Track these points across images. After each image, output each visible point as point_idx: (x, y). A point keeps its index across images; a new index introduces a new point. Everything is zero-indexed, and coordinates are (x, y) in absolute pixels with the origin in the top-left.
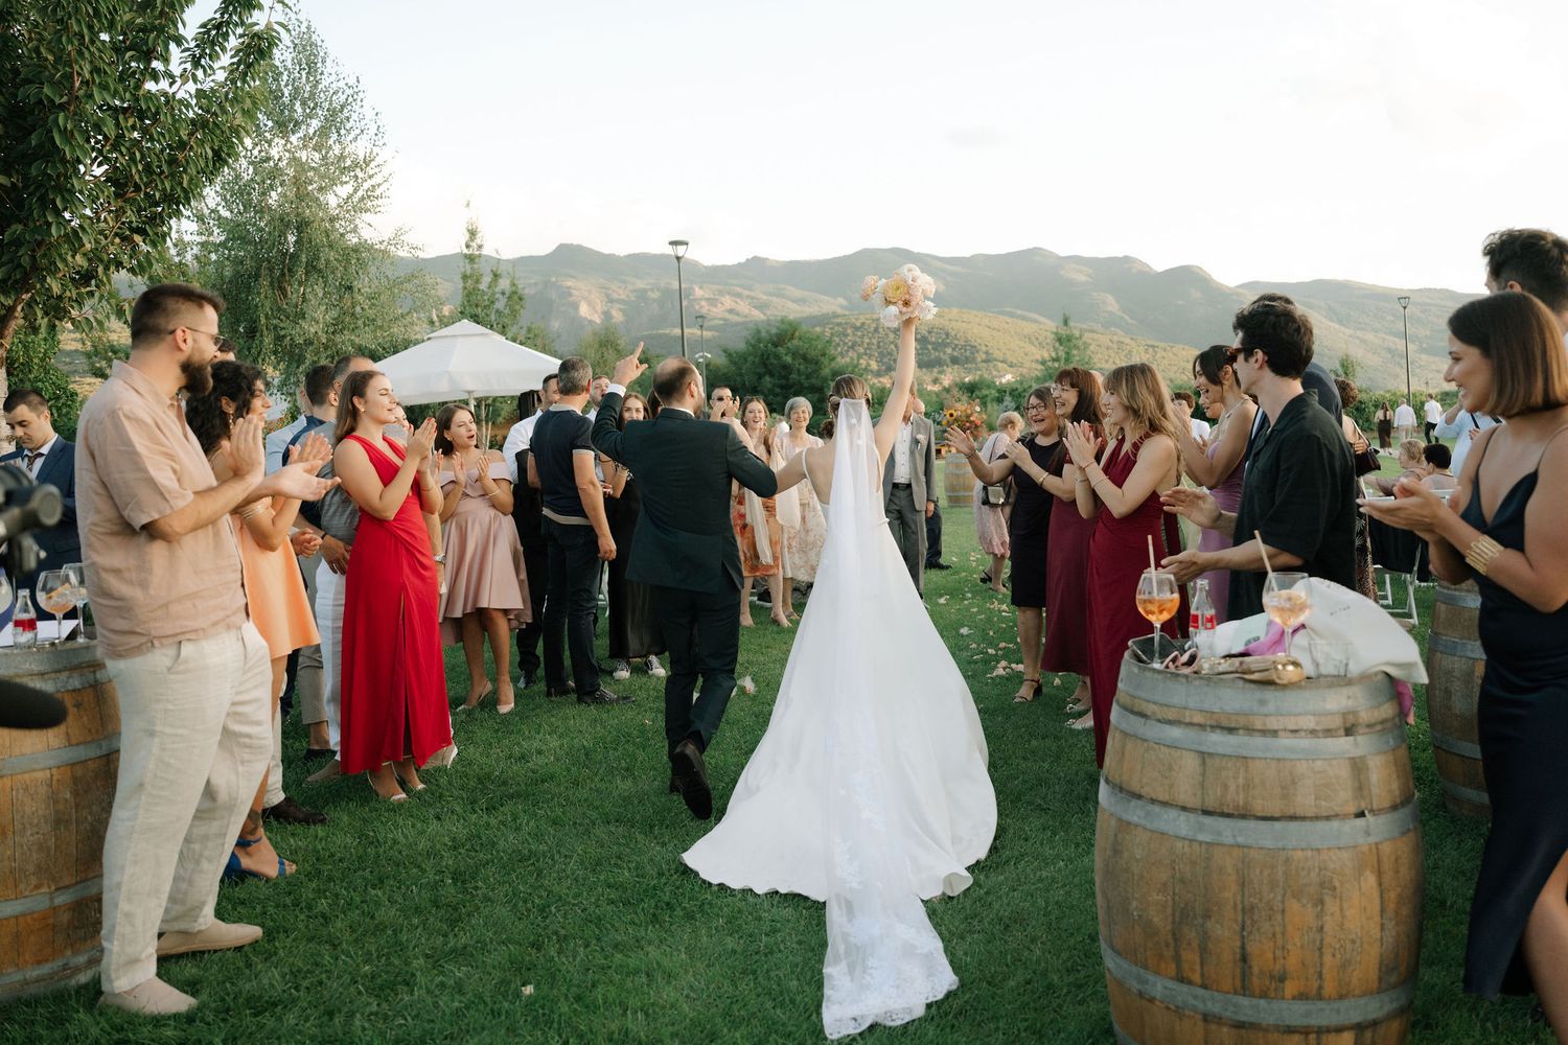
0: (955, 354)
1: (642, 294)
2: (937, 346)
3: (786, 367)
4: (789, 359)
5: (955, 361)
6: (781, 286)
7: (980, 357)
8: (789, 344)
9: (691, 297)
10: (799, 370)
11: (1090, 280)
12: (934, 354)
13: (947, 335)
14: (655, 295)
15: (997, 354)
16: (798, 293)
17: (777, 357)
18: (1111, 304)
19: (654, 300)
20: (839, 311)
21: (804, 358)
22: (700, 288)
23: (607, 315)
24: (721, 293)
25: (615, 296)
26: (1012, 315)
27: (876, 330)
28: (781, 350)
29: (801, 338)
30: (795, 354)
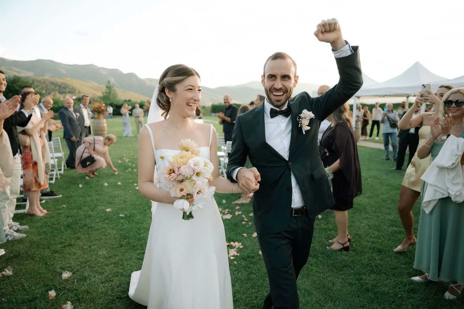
0: (70, 90)
3: (16, 91)
4: (18, 88)
5: (69, 92)
6: (11, 67)
7: (77, 92)
8: (18, 84)
11: (107, 74)
12: (63, 90)
13: (67, 85)
15: (82, 91)
16: (18, 70)
17: (13, 87)
18: (113, 80)
20: (32, 76)
27: (44, 82)
28: (15, 85)
29: (21, 82)
30: (20, 87)
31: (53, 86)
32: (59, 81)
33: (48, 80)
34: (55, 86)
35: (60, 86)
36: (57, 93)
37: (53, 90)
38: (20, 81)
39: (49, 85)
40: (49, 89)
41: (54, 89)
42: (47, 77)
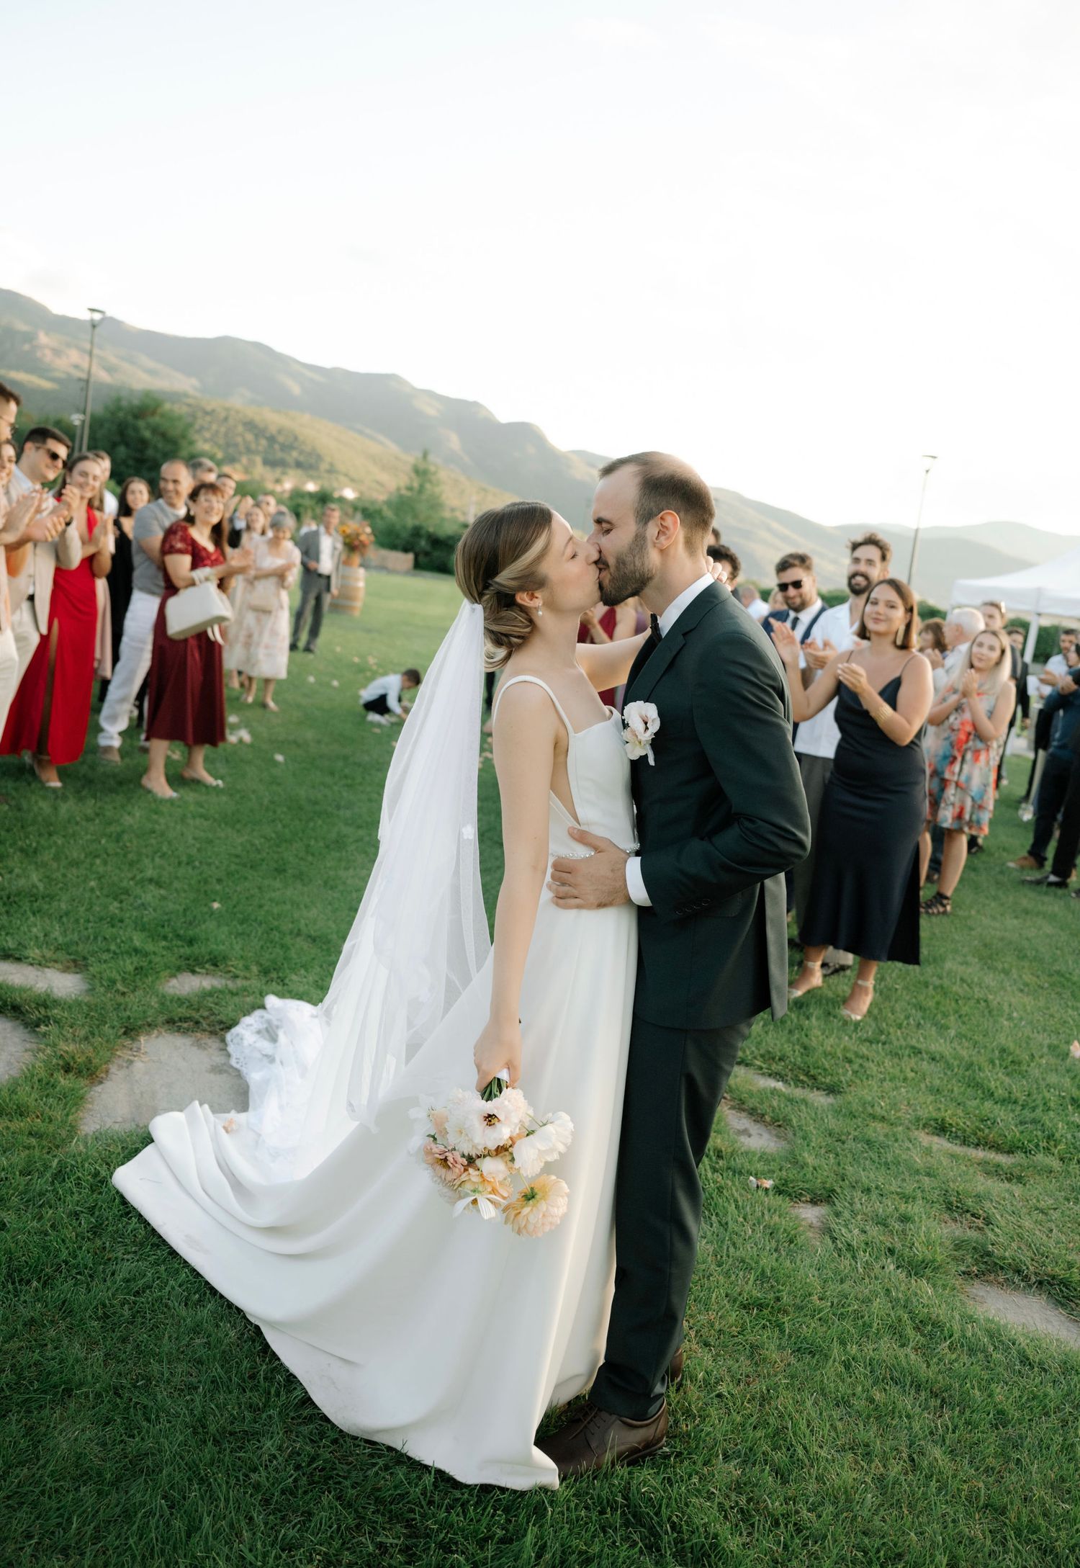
0: (302, 459)
2: (286, 448)
3: (144, 443)
4: (147, 434)
5: (299, 465)
6: (134, 352)
7: (324, 466)
8: (150, 419)
9: (34, 343)
10: (155, 448)
12: (279, 455)
13: (296, 438)
15: (341, 467)
16: (151, 364)
17: (136, 429)
20: (191, 392)
21: (164, 435)
24: (68, 345)
26: (361, 432)
27: (226, 419)
28: (141, 423)
29: (163, 416)
30: (155, 430)
31: (249, 437)
32: (273, 419)
33: (238, 412)
34: (257, 436)
35: (272, 440)
36: (258, 460)
37: (249, 451)
38: (159, 411)
39: (240, 429)
40: (236, 445)
41: (253, 446)
42: (240, 402)
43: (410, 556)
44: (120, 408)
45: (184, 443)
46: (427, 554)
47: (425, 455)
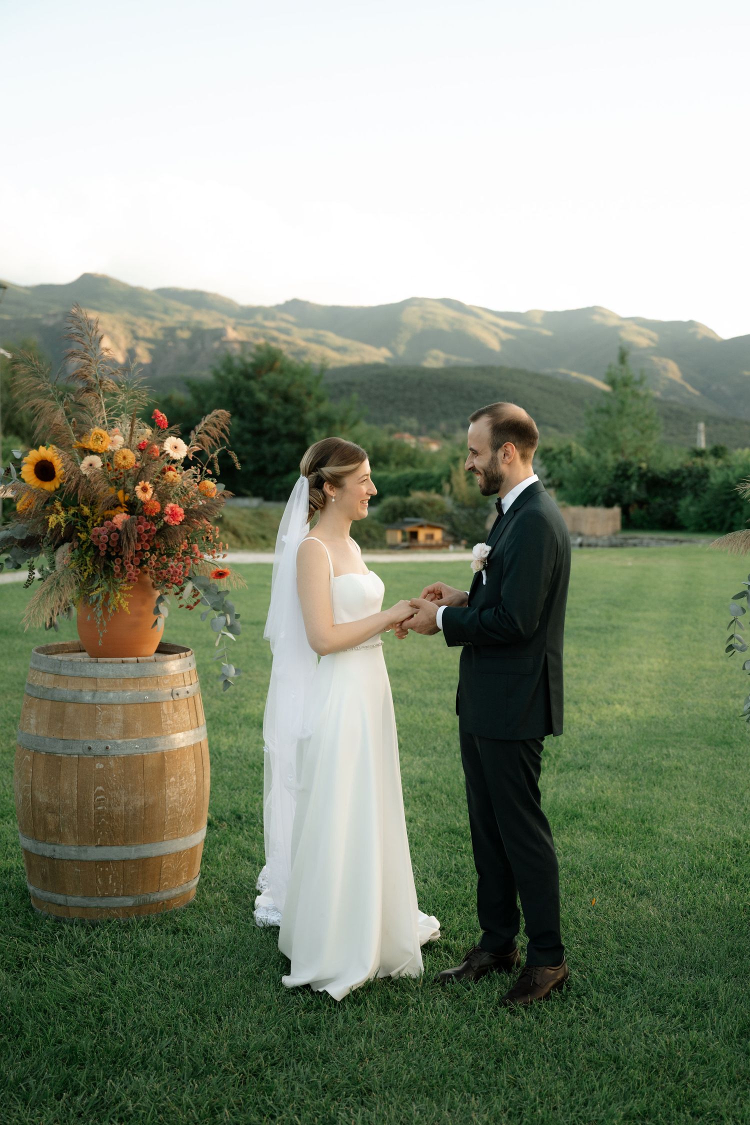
1: (170, 332)
3: (260, 408)
4: (262, 397)
6: (322, 332)
8: (267, 378)
9: (224, 339)
11: (653, 345)
14: (185, 334)
16: (339, 341)
17: (250, 393)
18: (673, 371)
19: (183, 340)
21: (287, 399)
22: (234, 329)
23: (131, 354)
25: (141, 333)
28: (253, 384)
29: (281, 371)
30: (272, 391)
38: (278, 365)
43: (616, 510)
44: (230, 371)
45: (311, 403)
46: (641, 503)
47: (623, 358)
